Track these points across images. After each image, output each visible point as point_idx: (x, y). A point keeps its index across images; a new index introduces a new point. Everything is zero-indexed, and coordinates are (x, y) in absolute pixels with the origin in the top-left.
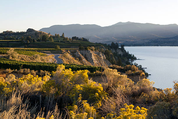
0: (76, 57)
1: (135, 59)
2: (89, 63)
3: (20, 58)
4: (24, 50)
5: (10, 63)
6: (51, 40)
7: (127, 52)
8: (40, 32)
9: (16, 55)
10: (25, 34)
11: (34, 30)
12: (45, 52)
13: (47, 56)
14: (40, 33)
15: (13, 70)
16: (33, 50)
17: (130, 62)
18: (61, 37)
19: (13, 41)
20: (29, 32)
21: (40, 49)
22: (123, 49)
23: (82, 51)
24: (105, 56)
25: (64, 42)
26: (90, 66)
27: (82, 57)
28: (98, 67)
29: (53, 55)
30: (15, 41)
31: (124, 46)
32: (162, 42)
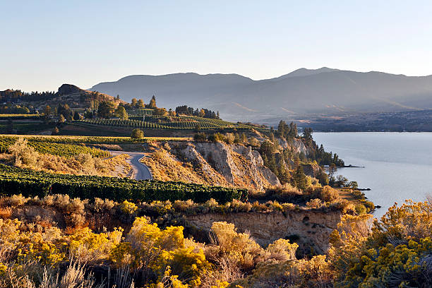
0: (186, 161)
1: (340, 165)
2: (219, 175)
3: (43, 163)
4: (51, 141)
5: (20, 179)
6: (122, 115)
7: (319, 147)
8: (92, 93)
9: (33, 155)
10: (54, 99)
11: (77, 88)
12: (106, 146)
13: (111, 157)
14: (93, 95)
15: (30, 198)
16: (75, 142)
17: (328, 173)
18: (147, 107)
19: (23, 118)
20: (65, 94)
21: (92, 138)
22: (307, 140)
23: (201, 145)
24: (260, 157)
25: (156, 121)
26: (218, 188)
27: (202, 160)
28: (239, 191)
29: (127, 154)
30: (28, 118)
31: (311, 131)
32: (411, 120)
